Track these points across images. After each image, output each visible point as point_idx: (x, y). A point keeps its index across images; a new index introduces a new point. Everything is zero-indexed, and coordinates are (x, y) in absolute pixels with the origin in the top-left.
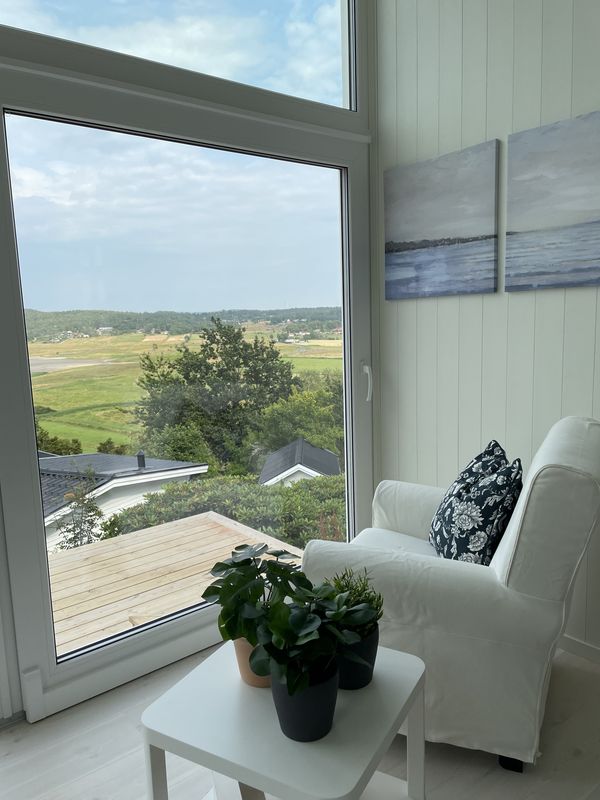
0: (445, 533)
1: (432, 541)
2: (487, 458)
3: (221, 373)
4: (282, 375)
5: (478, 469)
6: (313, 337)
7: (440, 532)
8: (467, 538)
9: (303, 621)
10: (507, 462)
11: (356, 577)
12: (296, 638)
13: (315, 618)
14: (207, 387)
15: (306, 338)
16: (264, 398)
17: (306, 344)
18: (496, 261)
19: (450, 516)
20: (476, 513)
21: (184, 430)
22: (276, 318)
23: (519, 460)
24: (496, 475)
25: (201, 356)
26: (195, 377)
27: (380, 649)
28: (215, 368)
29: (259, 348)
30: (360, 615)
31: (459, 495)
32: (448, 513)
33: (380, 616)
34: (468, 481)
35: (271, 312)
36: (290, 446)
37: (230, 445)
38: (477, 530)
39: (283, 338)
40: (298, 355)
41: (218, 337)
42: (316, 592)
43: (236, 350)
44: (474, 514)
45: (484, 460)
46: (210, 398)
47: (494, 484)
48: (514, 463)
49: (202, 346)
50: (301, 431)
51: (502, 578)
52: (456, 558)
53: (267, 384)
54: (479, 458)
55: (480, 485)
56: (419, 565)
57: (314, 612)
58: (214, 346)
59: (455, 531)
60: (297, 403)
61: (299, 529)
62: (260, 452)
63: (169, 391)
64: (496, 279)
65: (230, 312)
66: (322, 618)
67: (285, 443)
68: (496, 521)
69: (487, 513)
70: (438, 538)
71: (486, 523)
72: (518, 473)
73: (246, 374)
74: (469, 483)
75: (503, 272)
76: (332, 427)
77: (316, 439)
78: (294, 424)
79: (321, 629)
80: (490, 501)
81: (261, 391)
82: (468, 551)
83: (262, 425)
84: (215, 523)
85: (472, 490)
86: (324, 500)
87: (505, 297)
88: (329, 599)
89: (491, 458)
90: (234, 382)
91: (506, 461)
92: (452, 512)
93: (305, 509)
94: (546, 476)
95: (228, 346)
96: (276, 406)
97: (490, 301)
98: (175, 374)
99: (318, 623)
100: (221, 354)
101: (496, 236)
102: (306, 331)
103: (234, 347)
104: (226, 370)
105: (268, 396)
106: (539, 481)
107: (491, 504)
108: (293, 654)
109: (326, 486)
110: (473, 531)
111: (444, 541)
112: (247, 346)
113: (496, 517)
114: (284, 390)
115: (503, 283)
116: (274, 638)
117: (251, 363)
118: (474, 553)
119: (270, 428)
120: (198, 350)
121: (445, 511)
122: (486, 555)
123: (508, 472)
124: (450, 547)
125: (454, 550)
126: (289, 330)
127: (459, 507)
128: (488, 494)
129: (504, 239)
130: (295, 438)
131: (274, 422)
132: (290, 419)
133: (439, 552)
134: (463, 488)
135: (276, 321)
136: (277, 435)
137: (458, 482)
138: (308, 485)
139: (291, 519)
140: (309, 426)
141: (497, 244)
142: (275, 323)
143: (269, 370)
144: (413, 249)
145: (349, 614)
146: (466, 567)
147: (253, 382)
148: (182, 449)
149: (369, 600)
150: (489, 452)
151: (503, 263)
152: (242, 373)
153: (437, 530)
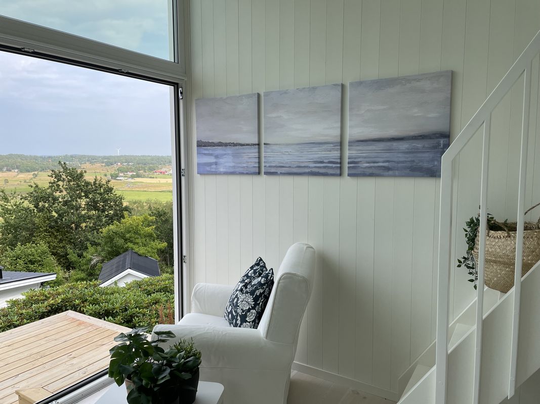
0: (234, 313)
1: (226, 318)
2: (256, 267)
3: (65, 203)
4: (116, 205)
5: (251, 274)
6: (138, 176)
7: (231, 312)
8: (246, 314)
9: (160, 371)
10: (267, 270)
11: (187, 344)
12: (157, 380)
13: (166, 368)
14: (54, 214)
15: (132, 177)
16: (101, 221)
17: (133, 181)
18: (259, 158)
19: (237, 302)
20: (250, 299)
21: (34, 247)
22: (109, 162)
23: (272, 269)
24: (260, 278)
25: (49, 191)
26: (44, 206)
27: (200, 382)
28: (60, 200)
29: (97, 186)
30: (190, 363)
31: (241, 290)
32: (235, 301)
33: (200, 363)
34: (246, 281)
35: (105, 158)
36: (121, 256)
37: (73, 257)
38: (251, 309)
39: (115, 176)
40: (126, 188)
41: (64, 177)
42: (166, 354)
43: (79, 186)
44: (250, 300)
45: (254, 268)
46: (56, 222)
47: (260, 283)
48: (270, 271)
49: (50, 183)
50: (130, 245)
51: (264, 334)
52: (240, 326)
53: (103, 211)
54: (252, 268)
55: (253, 284)
56: (220, 332)
57: (166, 365)
58: (60, 183)
59: (239, 311)
60: (128, 224)
61: (132, 316)
62: (98, 262)
63: (20, 217)
64: (259, 167)
65: (72, 156)
66: (170, 368)
67: (117, 254)
68: (261, 303)
69: (256, 300)
70: (230, 316)
71: (256, 305)
72: (272, 276)
73: (87, 204)
74: (246, 283)
75: (263, 164)
76: (154, 241)
77: (142, 250)
78: (126, 240)
79: (170, 374)
80: (258, 293)
81: (99, 217)
82: (246, 321)
83: (100, 241)
84: (73, 319)
85: (248, 287)
86: (150, 294)
87: (264, 177)
88: (173, 357)
89: (259, 267)
90: (77, 210)
91: (266, 268)
92: (238, 300)
93: (136, 302)
94: (284, 279)
95: (72, 183)
96: (111, 227)
97: (256, 178)
98: (26, 204)
99: (168, 370)
100: (66, 189)
101: (259, 144)
102: (132, 171)
103: (77, 184)
104: (71, 201)
105: (104, 220)
106: (280, 281)
107: (258, 294)
108: (156, 389)
109: (152, 284)
110: (249, 310)
111: (233, 317)
112: (87, 184)
113: (261, 301)
114: (117, 216)
115: (263, 170)
116: (144, 382)
117: (90, 196)
118: (249, 322)
119: (106, 243)
120: (47, 185)
121: (233, 300)
122: (255, 323)
123: (266, 276)
124: (237, 320)
125: (239, 322)
126: (120, 170)
127: (242, 297)
128: (256, 289)
129: (263, 146)
130: (126, 250)
131: (110, 239)
132: (123, 236)
133: (230, 324)
134: (244, 286)
135: (109, 164)
136: (112, 247)
137: (241, 282)
138: (139, 285)
139: (126, 310)
140: (137, 241)
141: (259, 149)
142: (108, 166)
143: (105, 201)
144: (213, 146)
145: (185, 363)
146: (245, 331)
147: (92, 209)
148: (32, 262)
149: (194, 355)
150: (257, 264)
151: (263, 160)
152: (84, 203)
153: (229, 311)
